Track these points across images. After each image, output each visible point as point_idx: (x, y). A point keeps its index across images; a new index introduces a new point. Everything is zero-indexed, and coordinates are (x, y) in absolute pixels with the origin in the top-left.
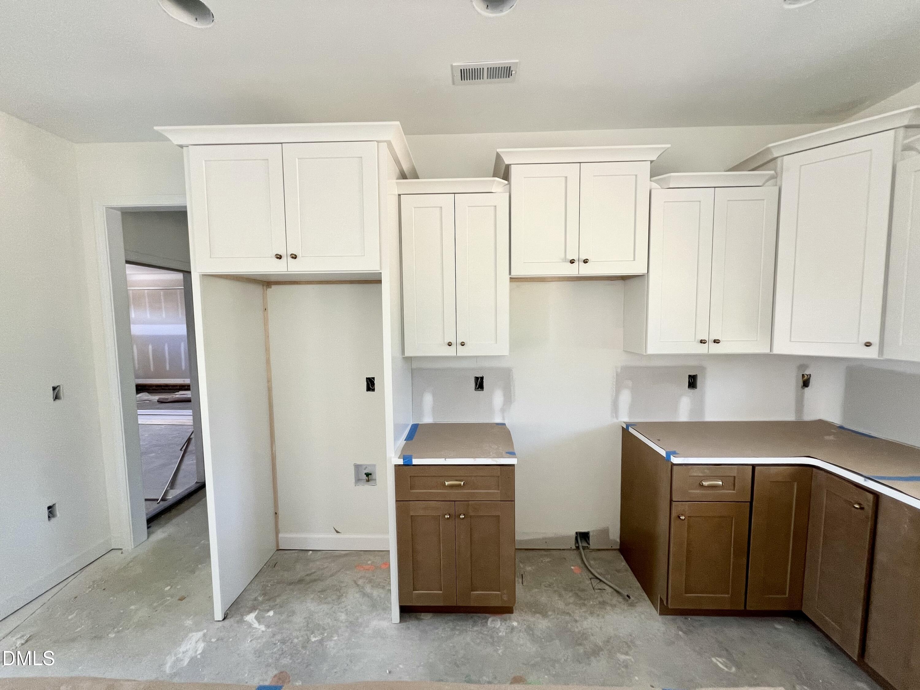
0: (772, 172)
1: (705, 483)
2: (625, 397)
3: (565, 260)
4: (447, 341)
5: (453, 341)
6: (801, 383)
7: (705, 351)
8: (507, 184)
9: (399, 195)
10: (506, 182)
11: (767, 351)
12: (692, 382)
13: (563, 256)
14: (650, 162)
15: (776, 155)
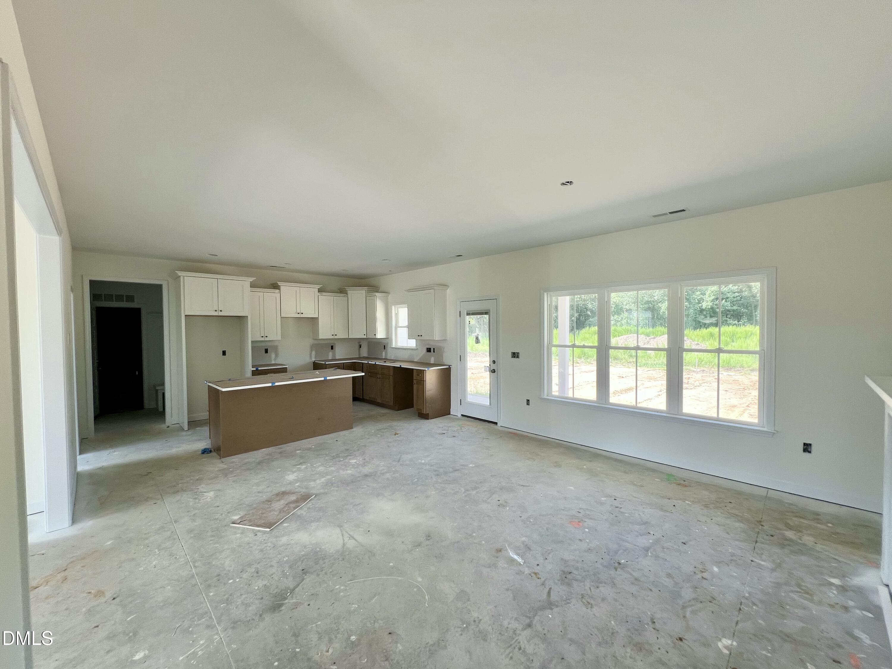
2: (314, 353)
3: (296, 313)
5: (263, 336)
6: (359, 347)
9: (251, 292)
11: (348, 337)
12: (332, 348)
15: (347, 290)
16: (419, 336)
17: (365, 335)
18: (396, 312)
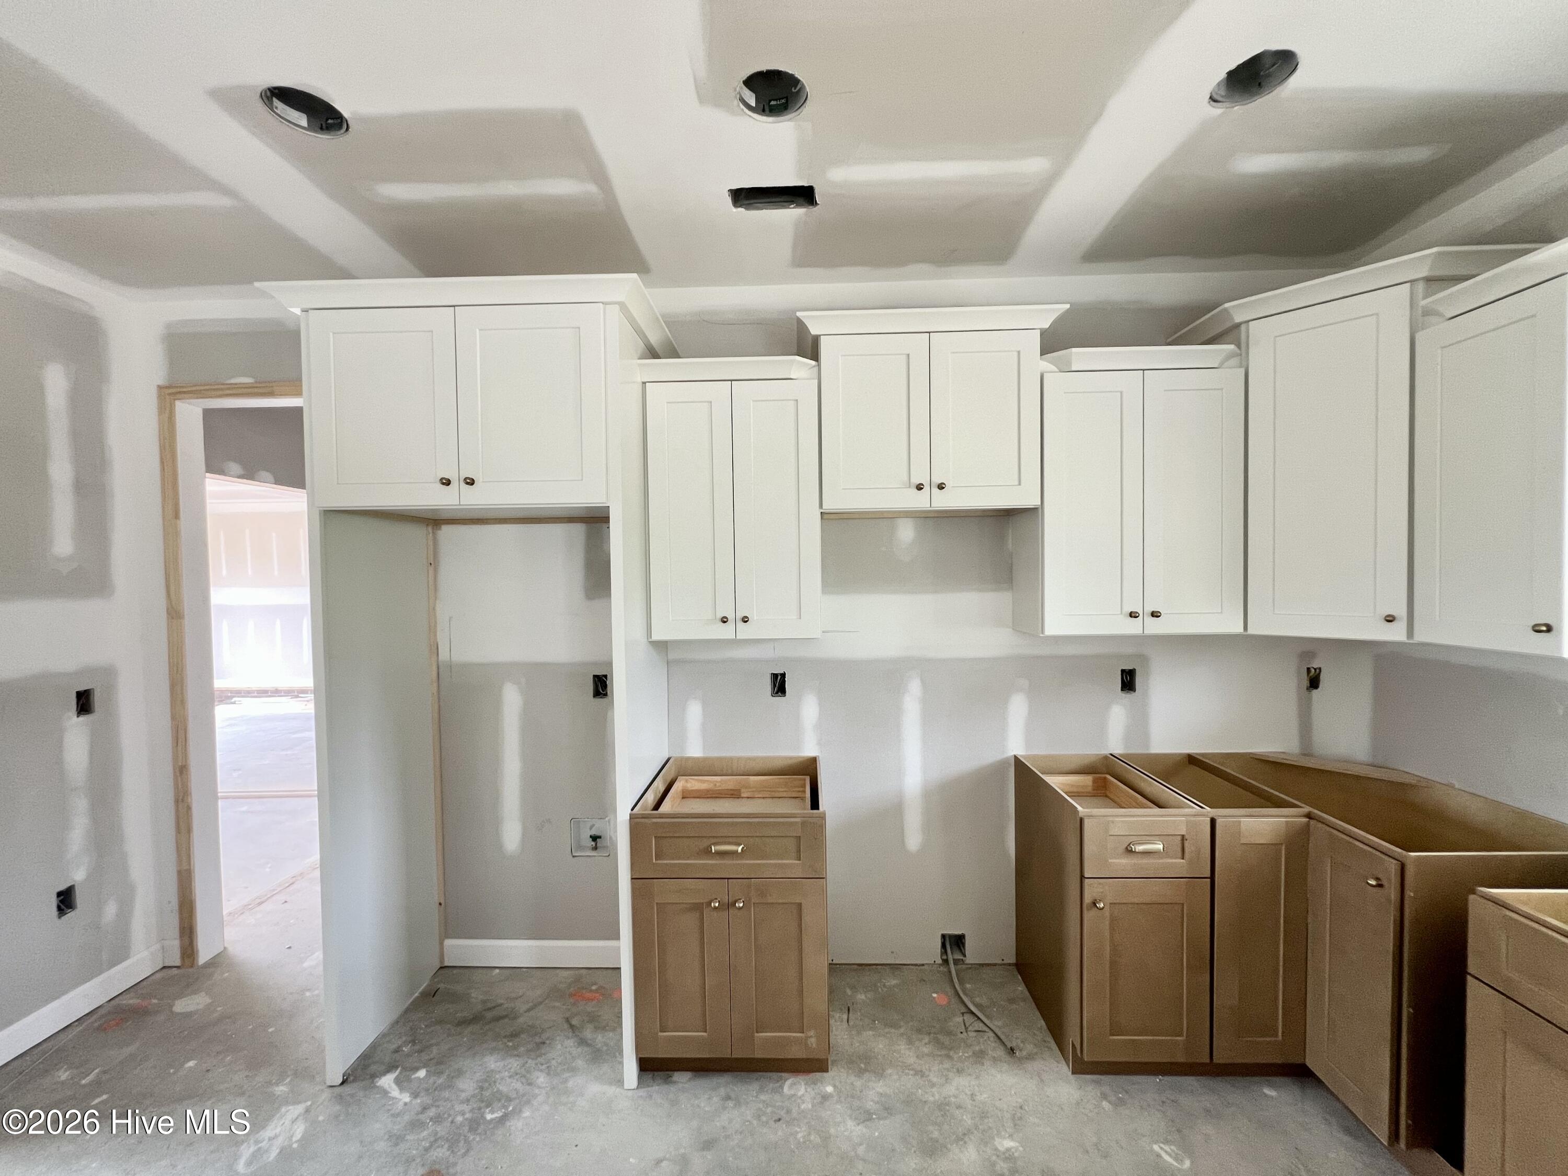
0: (1232, 347)
4: (720, 615)
7: (1138, 631)
8: (814, 366)
10: (813, 363)
13: (906, 478)
14: (1039, 331)
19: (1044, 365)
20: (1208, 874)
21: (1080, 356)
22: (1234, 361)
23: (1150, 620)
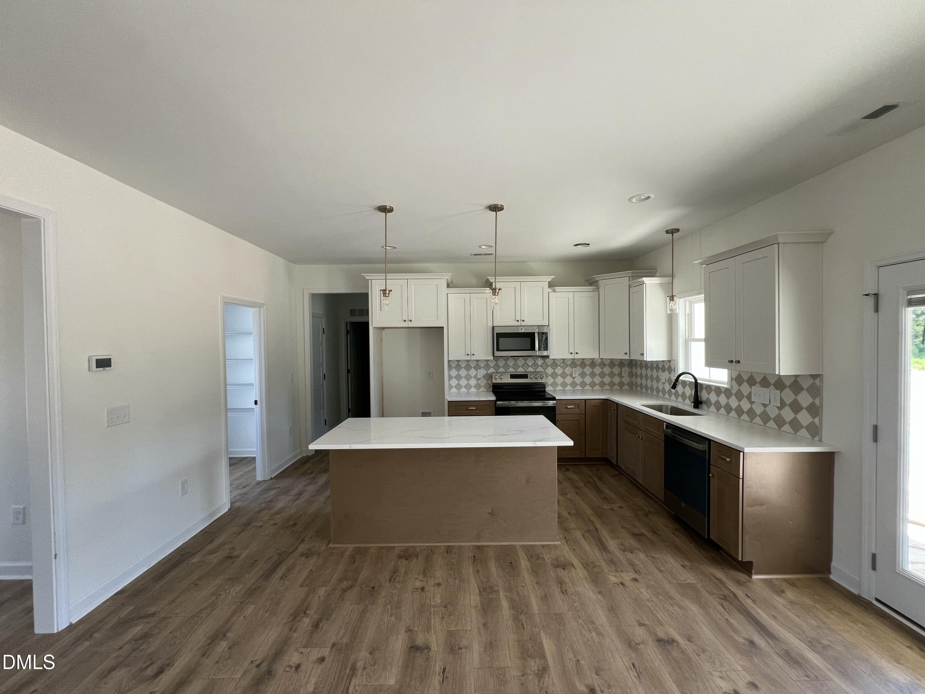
0: (596, 287)
1: (569, 407)
3: (516, 320)
4: (467, 353)
5: (470, 354)
7: (573, 358)
9: (448, 294)
11: (597, 357)
13: (514, 318)
14: (548, 282)
15: (597, 280)
16: (732, 362)
17: (626, 354)
18: (688, 312)
19: (550, 290)
20: (584, 413)
21: (557, 289)
22: (597, 290)
23: (576, 355)
